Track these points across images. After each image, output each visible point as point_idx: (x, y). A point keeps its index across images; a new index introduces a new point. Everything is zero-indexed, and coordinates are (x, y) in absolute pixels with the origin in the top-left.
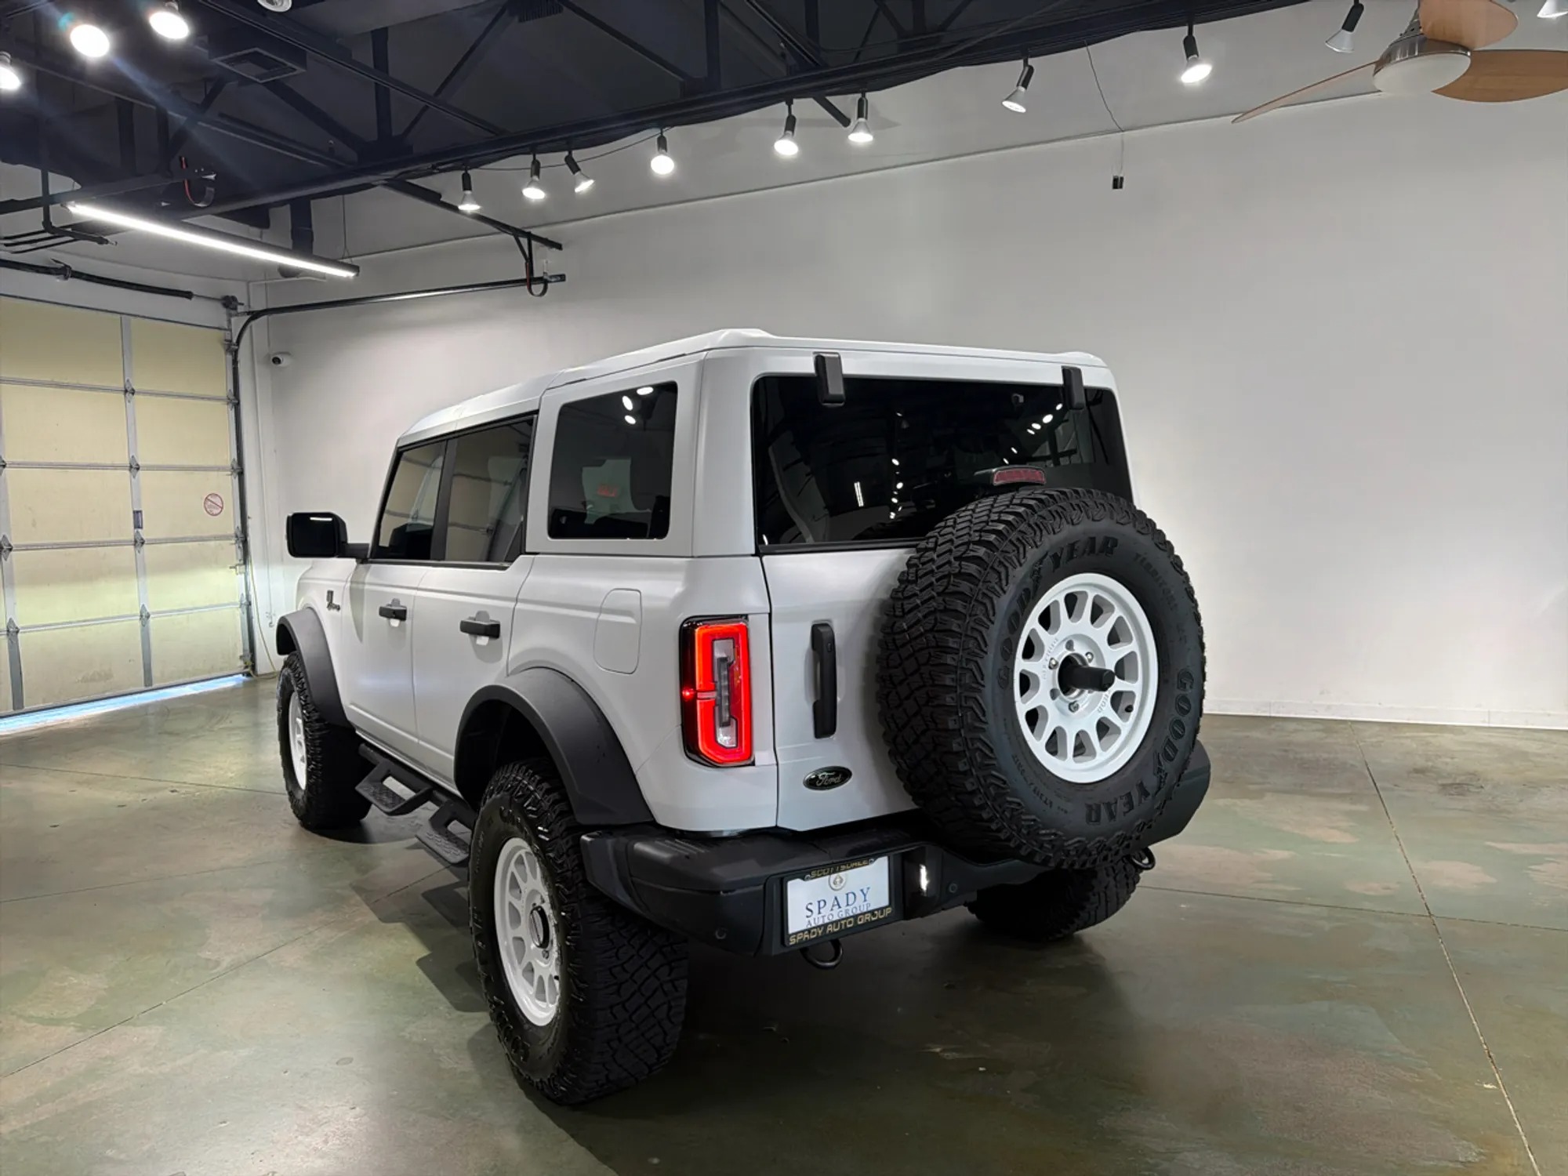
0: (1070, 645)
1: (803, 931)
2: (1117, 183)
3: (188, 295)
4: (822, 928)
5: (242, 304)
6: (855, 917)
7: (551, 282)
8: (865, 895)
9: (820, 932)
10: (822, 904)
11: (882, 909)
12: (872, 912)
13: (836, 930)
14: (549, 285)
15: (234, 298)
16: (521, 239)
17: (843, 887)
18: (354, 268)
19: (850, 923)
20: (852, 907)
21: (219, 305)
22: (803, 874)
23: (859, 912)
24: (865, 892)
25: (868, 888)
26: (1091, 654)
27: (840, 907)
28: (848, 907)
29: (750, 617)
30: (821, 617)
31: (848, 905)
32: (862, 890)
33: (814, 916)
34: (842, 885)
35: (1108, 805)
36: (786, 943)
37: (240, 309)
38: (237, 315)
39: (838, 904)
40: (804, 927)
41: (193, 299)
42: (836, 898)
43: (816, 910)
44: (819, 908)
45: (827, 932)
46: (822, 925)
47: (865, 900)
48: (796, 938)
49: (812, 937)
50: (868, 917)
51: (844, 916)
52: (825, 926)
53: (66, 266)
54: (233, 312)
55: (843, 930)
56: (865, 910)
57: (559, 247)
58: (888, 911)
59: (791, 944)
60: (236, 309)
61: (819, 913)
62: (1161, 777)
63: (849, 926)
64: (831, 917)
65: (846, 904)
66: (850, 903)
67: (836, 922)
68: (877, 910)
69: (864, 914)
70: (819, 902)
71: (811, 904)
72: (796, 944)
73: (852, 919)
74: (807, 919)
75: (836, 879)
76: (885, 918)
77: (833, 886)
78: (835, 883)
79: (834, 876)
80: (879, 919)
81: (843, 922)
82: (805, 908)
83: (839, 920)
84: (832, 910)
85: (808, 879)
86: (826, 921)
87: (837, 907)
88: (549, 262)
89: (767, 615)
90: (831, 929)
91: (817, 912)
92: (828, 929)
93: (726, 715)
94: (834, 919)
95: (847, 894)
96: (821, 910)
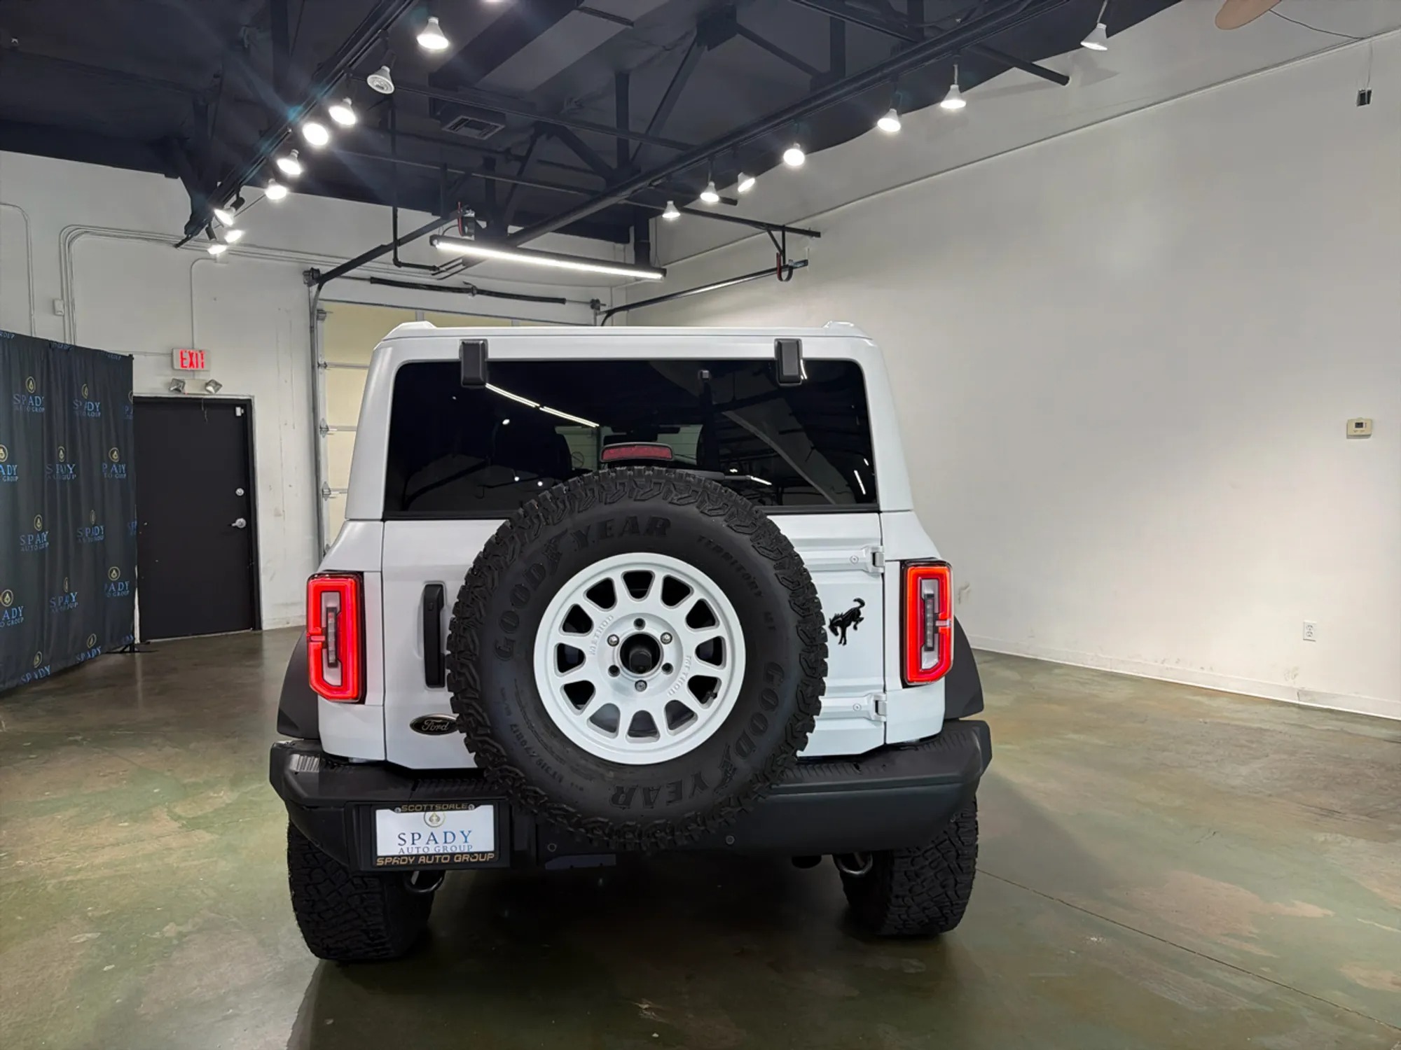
0: (640, 623)
1: (393, 857)
2: (1364, 98)
3: (562, 301)
4: (414, 858)
5: (604, 305)
6: (452, 855)
7: (796, 268)
8: (466, 837)
9: (411, 861)
10: (416, 837)
11: (483, 854)
12: (471, 854)
13: (428, 862)
14: (794, 271)
15: (598, 301)
16: (774, 233)
17: (439, 826)
18: (664, 272)
19: (446, 859)
20: (451, 845)
21: (589, 307)
22: (392, 806)
23: (458, 851)
24: (466, 834)
25: (470, 832)
26: (670, 635)
27: (436, 843)
28: (446, 845)
29: (365, 574)
30: (434, 578)
31: (446, 842)
32: (462, 832)
33: (406, 846)
34: (440, 823)
35: (647, 791)
36: (374, 863)
37: (603, 309)
38: (600, 314)
39: (435, 840)
40: (397, 854)
41: (567, 304)
42: (432, 834)
43: (409, 840)
44: (413, 840)
45: (419, 862)
46: (416, 855)
47: (466, 842)
48: (384, 860)
49: (401, 863)
50: (467, 858)
51: (441, 852)
52: (417, 856)
53: (474, 286)
54: (598, 312)
55: (437, 864)
56: (466, 851)
57: (818, 234)
58: (492, 856)
59: (378, 864)
60: (599, 309)
61: (413, 844)
62: (726, 770)
63: (443, 861)
64: (426, 850)
65: (444, 841)
66: (448, 841)
67: (430, 856)
68: (479, 853)
69: (462, 854)
70: (413, 834)
71: (404, 834)
72: (383, 866)
73: (449, 857)
74: (400, 847)
75: (432, 816)
76: (485, 862)
77: (429, 823)
78: (430, 820)
79: (429, 814)
80: (478, 862)
81: (438, 857)
82: (397, 837)
83: (435, 855)
84: (428, 843)
85: (398, 812)
86: (421, 852)
87: (434, 842)
88: (810, 250)
89: (380, 574)
90: (424, 860)
91: (411, 842)
92: (420, 860)
93: (332, 658)
94: (430, 852)
95: (445, 833)
96: (415, 842)
